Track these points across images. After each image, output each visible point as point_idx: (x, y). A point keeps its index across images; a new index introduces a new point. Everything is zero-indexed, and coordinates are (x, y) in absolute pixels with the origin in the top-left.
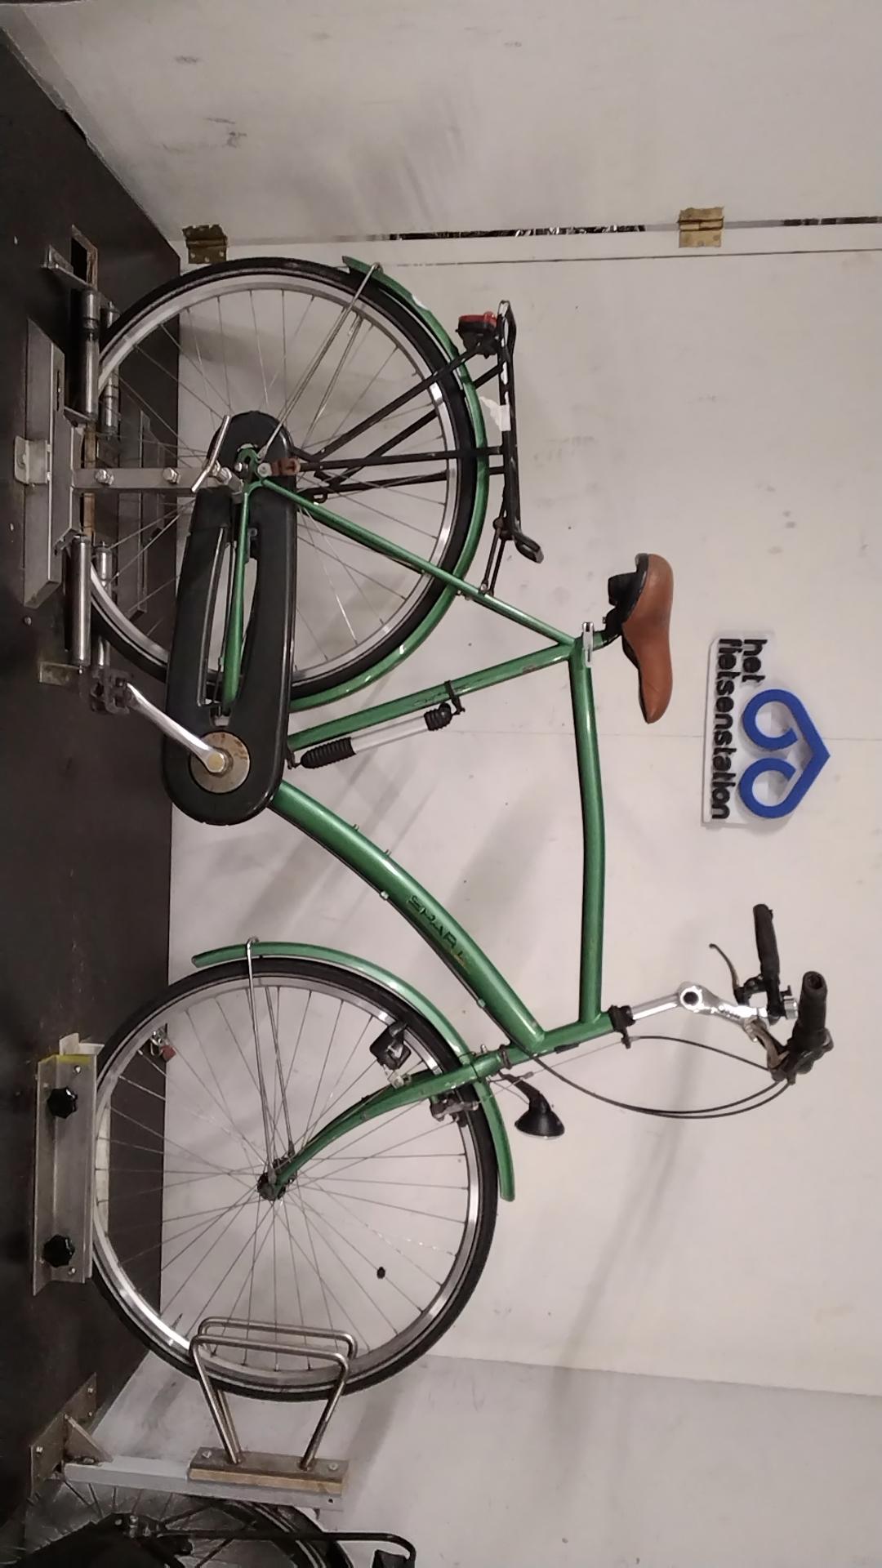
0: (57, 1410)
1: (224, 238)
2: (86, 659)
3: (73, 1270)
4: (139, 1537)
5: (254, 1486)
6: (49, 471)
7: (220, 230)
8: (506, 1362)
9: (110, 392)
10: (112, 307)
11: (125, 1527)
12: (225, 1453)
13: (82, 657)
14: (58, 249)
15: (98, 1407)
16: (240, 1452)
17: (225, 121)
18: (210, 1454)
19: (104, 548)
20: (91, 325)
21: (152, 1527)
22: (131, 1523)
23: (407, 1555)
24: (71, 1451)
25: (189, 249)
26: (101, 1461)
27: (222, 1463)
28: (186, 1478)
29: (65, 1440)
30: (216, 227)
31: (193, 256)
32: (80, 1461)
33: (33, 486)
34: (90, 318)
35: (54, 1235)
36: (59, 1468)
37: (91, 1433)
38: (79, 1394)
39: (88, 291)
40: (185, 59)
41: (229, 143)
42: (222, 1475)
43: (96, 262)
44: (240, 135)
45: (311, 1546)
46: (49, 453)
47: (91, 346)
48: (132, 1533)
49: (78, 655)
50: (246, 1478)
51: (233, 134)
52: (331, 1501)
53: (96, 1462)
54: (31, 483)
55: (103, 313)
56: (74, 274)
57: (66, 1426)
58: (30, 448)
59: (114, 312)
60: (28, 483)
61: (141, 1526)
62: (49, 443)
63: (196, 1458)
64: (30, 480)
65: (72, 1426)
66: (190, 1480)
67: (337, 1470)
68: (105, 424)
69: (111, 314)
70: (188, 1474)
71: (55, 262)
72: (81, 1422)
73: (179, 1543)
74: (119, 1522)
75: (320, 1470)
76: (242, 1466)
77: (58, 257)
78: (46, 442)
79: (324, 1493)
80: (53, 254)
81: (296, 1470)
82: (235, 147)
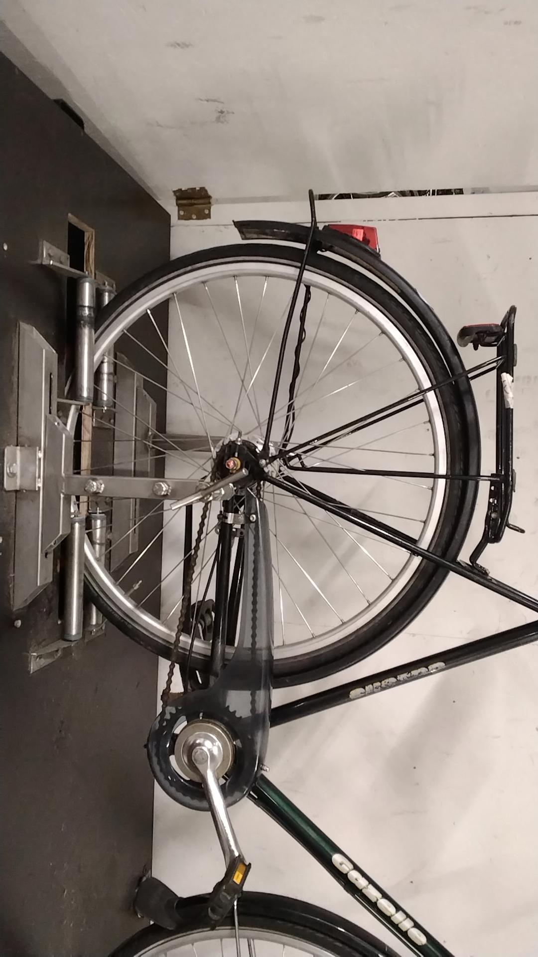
1: (210, 197)
2: (78, 634)
6: (39, 477)
7: (206, 191)
9: (106, 368)
10: (108, 287)
13: (74, 632)
14: (52, 242)
17: (215, 101)
19: (98, 515)
20: (87, 312)
25: (178, 207)
30: (203, 189)
31: (182, 213)
33: (24, 491)
34: (85, 306)
39: (84, 279)
40: (179, 45)
41: (218, 119)
43: (93, 243)
44: (228, 112)
46: (40, 459)
47: (86, 334)
49: (71, 631)
51: (222, 112)
54: (23, 490)
55: (98, 295)
56: (71, 266)
58: (21, 454)
59: (110, 292)
60: (18, 489)
62: (40, 449)
64: (20, 486)
68: (101, 399)
69: (107, 294)
71: (50, 256)
77: (55, 251)
78: (38, 448)
80: (47, 250)
82: (222, 122)
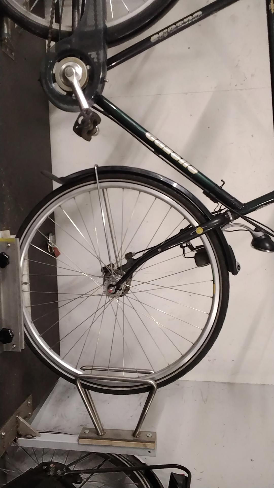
0: (12, 414)
3: (15, 346)
4: (55, 475)
5: (110, 446)
8: (214, 382)
11: (48, 470)
12: (95, 430)
15: (33, 410)
16: (103, 429)
18: (88, 431)
21: (62, 470)
22: (51, 468)
23: (187, 475)
24: (20, 433)
26: (35, 437)
27: (94, 435)
28: (77, 443)
29: (17, 427)
32: (25, 437)
35: (3, 328)
36: (15, 441)
37: (30, 423)
38: (23, 405)
42: (95, 442)
45: (139, 472)
48: (51, 474)
50: (107, 442)
52: (149, 452)
53: (33, 437)
57: (18, 422)
61: (56, 469)
63: (81, 434)
65: (20, 420)
66: (79, 444)
67: (151, 437)
70: (78, 442)
72: (25, 418)
73: (76, 477)
74: (45, 467)
75: (143, 438)
76: (104, 437)
79: (146, 448)
81: (131, 438)
